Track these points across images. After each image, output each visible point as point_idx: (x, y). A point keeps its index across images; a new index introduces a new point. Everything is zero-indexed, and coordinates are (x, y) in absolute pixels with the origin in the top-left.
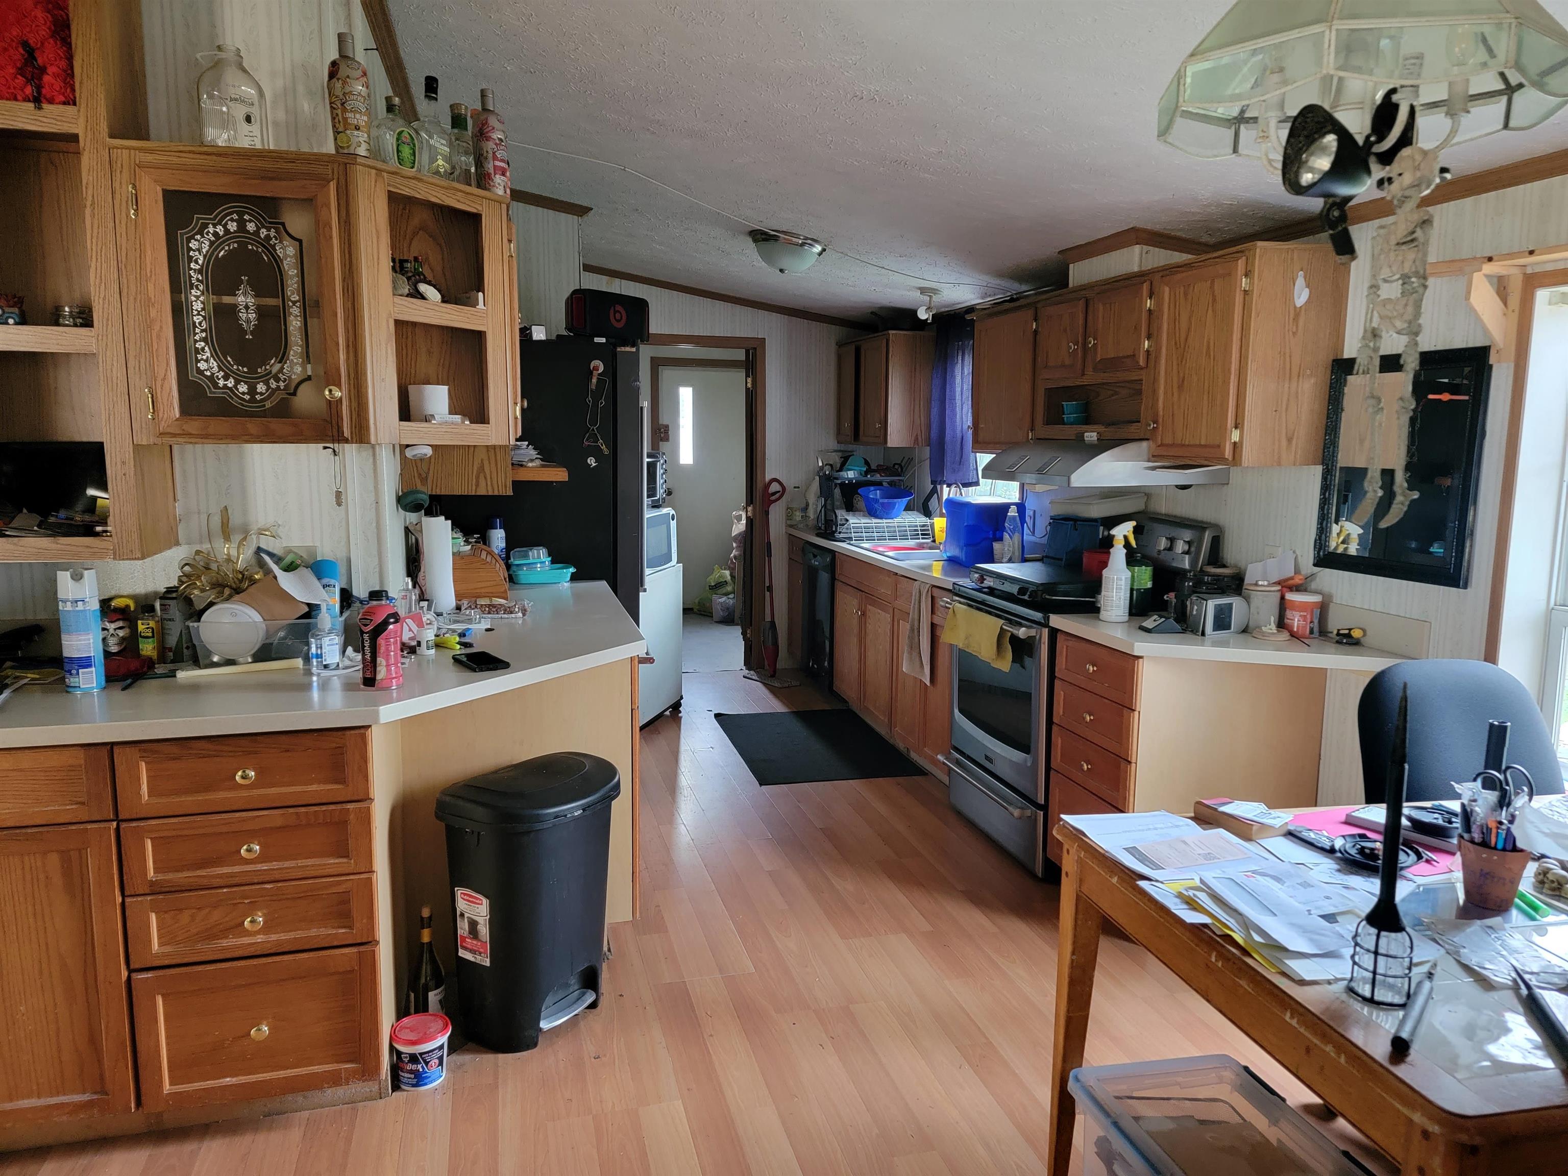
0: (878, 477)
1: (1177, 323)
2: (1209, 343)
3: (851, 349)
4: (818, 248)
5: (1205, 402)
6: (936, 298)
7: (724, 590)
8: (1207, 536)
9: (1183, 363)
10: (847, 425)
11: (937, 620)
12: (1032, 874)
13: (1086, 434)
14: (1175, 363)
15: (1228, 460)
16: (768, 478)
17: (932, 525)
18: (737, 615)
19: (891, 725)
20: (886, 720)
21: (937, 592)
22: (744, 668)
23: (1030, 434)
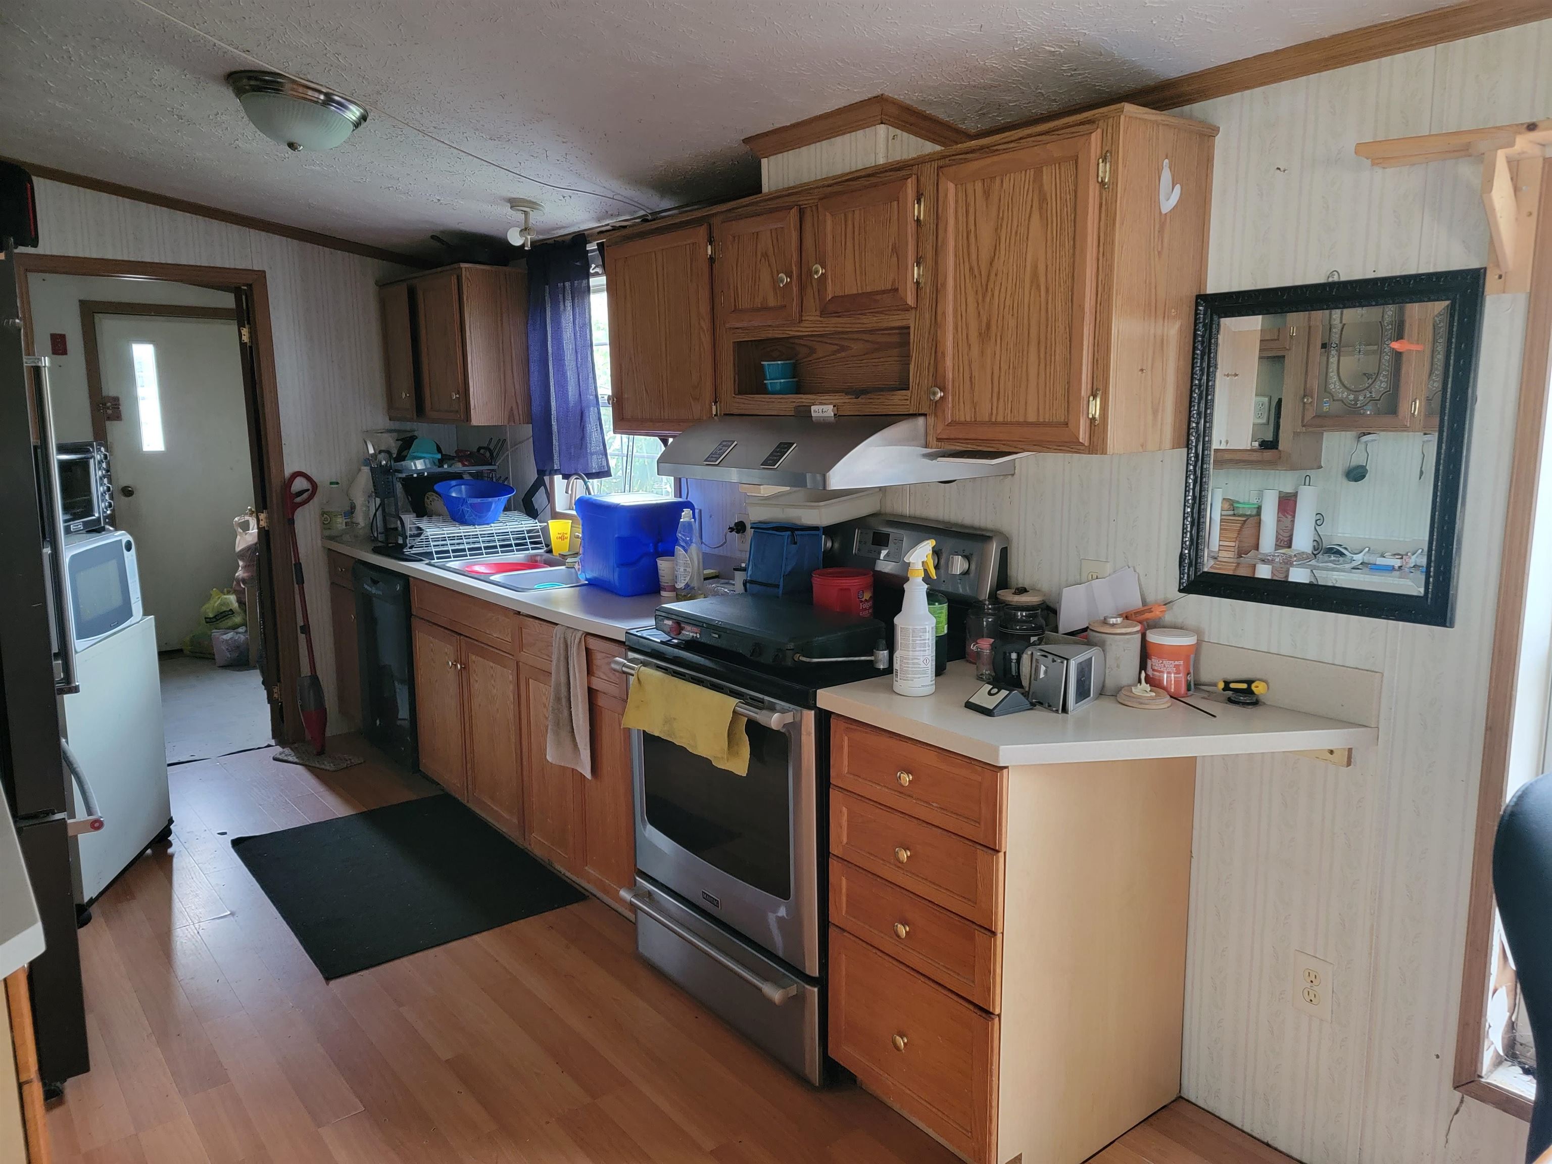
0: (458, 467)
1: (972, 240)
2: (1035, 268)
3: (403, 289)
4: (354, 113)
5: (1033, 357)
6: (535, 218)
7: (230, 623)
8: (994, 549)
9: (988, 300)
10: (405, 395)
11: (597, 684)
12: (802, 1080)
13: (813, 408)
14: (971, 299)
15: (1082, 444)
16: (288, 471)
17: (545, 530)
18: (253, 655)
19: (524, 825)
20: (515, 821)
21: (593, 644)
22: (273, 742)
23: (714, 407)
